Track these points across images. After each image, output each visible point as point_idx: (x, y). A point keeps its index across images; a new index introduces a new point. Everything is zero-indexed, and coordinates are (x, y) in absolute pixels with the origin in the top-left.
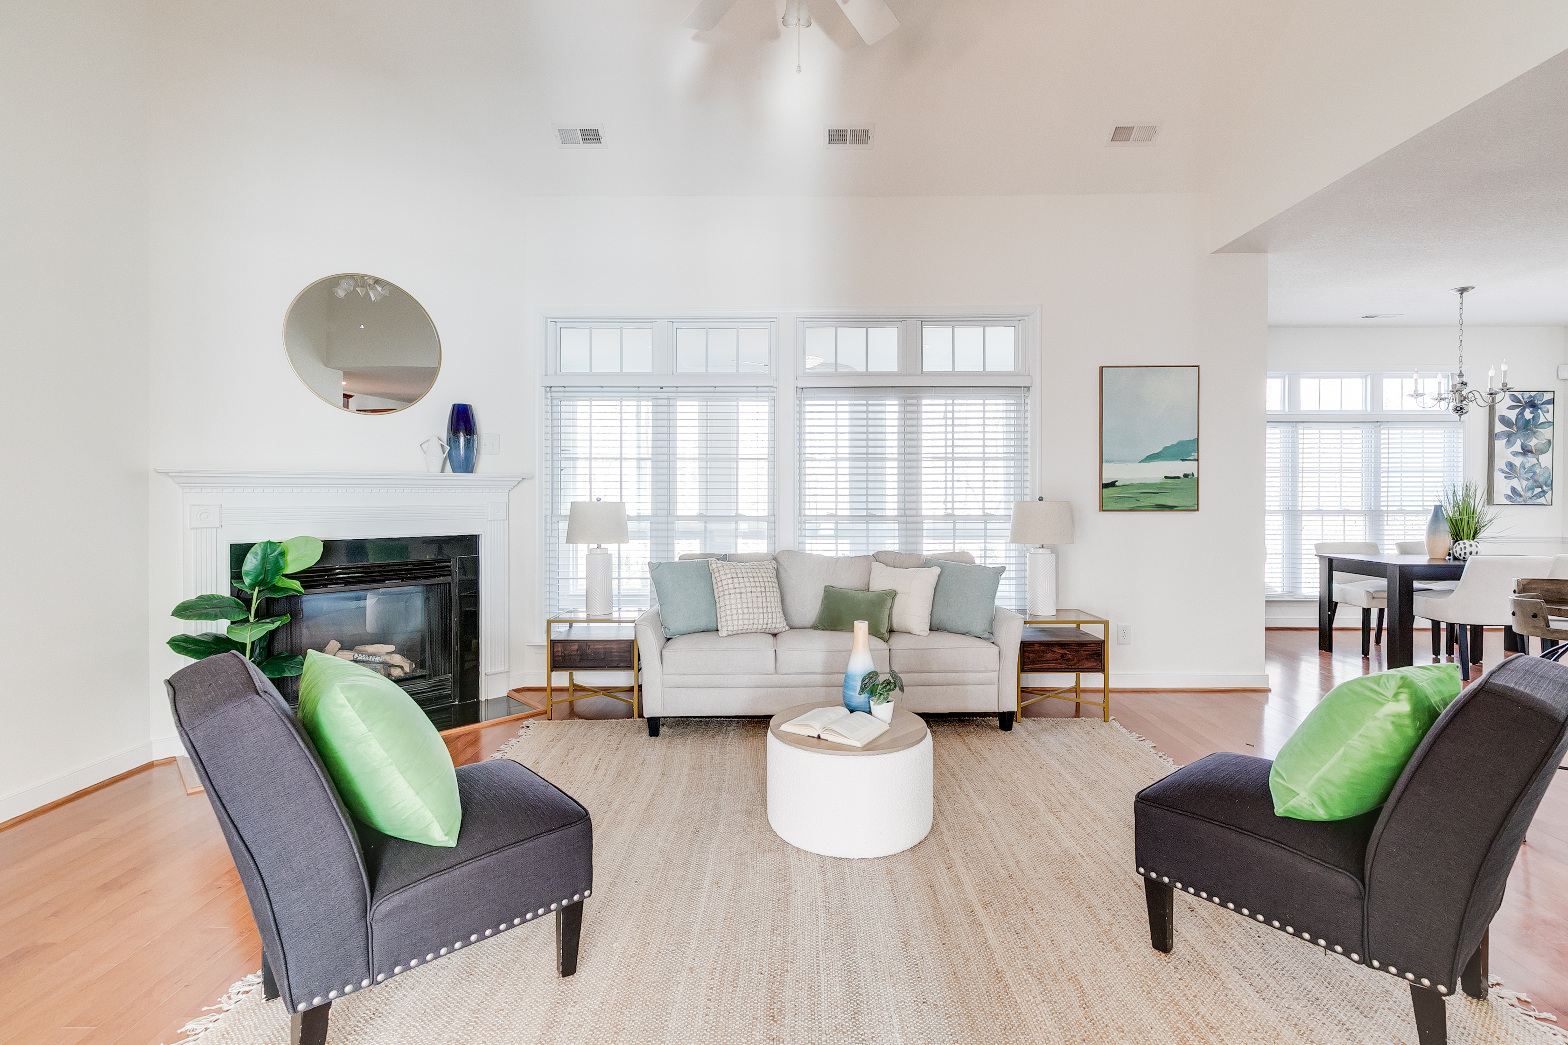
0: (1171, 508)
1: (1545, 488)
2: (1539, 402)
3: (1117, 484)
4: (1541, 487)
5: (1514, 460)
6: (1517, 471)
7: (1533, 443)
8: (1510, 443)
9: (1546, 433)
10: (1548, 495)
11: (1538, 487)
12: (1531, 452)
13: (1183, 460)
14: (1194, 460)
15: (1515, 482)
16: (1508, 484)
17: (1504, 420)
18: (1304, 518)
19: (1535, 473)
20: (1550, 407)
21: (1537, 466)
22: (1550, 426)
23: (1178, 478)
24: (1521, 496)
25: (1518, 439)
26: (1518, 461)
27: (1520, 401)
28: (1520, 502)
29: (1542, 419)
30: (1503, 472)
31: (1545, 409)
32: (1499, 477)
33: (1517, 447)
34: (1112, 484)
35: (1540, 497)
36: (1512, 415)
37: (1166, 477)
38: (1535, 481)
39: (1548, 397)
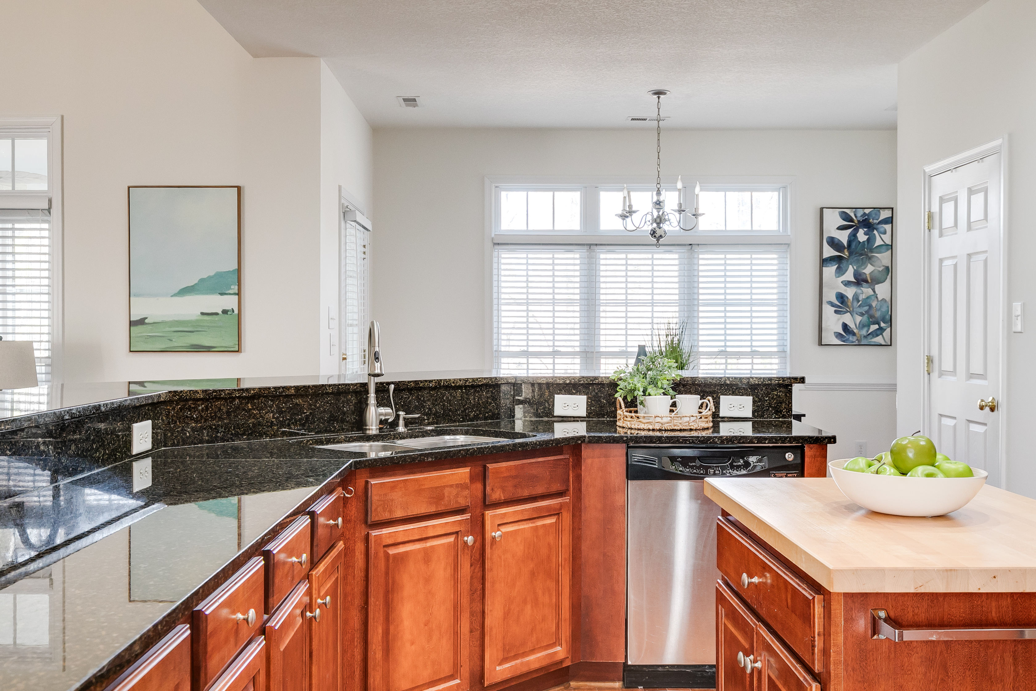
0: (208, 349)
1: (882, 325)
2: (875, 221)
3: (146, 321)
4: (879, 324)
5: (846, 290)
6: (849, 304)
7: (868, 270)
8: (840, 271)
9: (883, 258)
10: (887, 333)
11: (874, 324)
12: (866, 281)
13: (222, 294)
14: (234, 294)
15: (847, 318)
16: (839, 320)
17: (833, 243)
18: (603, 361)
19: (870, 306)
20: (888, 227)
21: (873, 298)
22: (888, 250)
23: (217, 314)
24: (854, 334)
25: (850, 266)
26: (850, 292)
27: (851, 220)
28: (853, 342)
29: (878, 242)
30: (832, 305)
31: (882, 230)
32: (828, 311)
33: (849, 276)
34: (141, 322)
35: (877, 335)
36: (843, 237)
37: (203, 314)
38: (871, 316)
39: (885, 215)
